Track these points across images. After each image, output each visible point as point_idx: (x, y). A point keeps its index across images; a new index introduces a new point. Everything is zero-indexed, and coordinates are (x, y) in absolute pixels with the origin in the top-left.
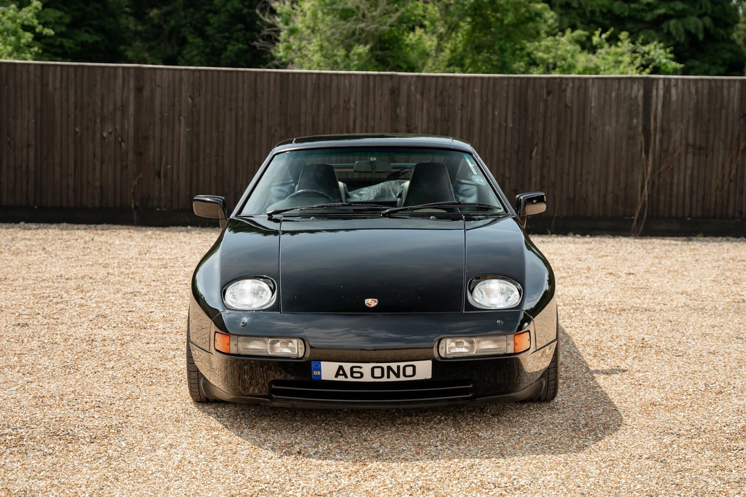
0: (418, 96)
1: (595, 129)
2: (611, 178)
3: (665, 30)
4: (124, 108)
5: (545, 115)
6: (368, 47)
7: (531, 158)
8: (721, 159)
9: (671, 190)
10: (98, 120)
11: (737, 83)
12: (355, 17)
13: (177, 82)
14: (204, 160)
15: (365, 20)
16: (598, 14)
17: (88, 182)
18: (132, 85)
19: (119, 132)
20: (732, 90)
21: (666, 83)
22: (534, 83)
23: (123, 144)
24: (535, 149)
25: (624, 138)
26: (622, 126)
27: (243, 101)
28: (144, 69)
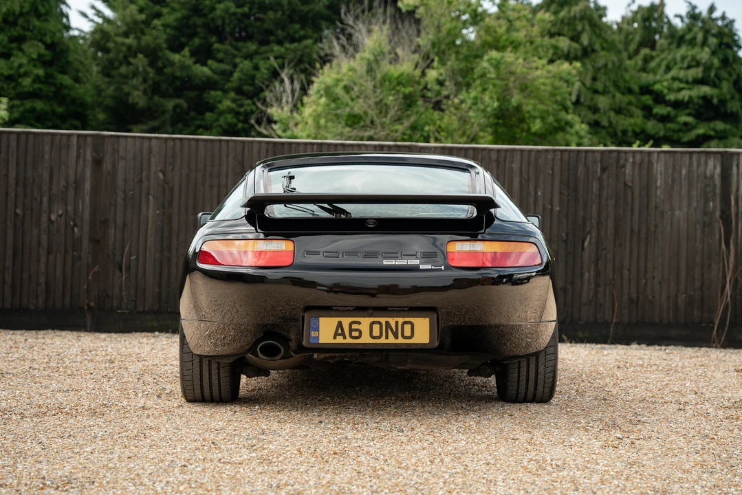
1: (662, 214)
4: (78, 184)
7: (583, 249)
10: (45, 200)
12: (362, 124)
13: (145, 153)
14: (177, 250)
15: (373, 127)
16: (630, 134)
17: (30, 277)
18: (89, 157)
19: (71, 213)
22: (586, 157)
23: (76, 230)
24: (588, 238)
25: (698, 226)
26: (695, 211)
27: (227, 176)
28: (104, 137)
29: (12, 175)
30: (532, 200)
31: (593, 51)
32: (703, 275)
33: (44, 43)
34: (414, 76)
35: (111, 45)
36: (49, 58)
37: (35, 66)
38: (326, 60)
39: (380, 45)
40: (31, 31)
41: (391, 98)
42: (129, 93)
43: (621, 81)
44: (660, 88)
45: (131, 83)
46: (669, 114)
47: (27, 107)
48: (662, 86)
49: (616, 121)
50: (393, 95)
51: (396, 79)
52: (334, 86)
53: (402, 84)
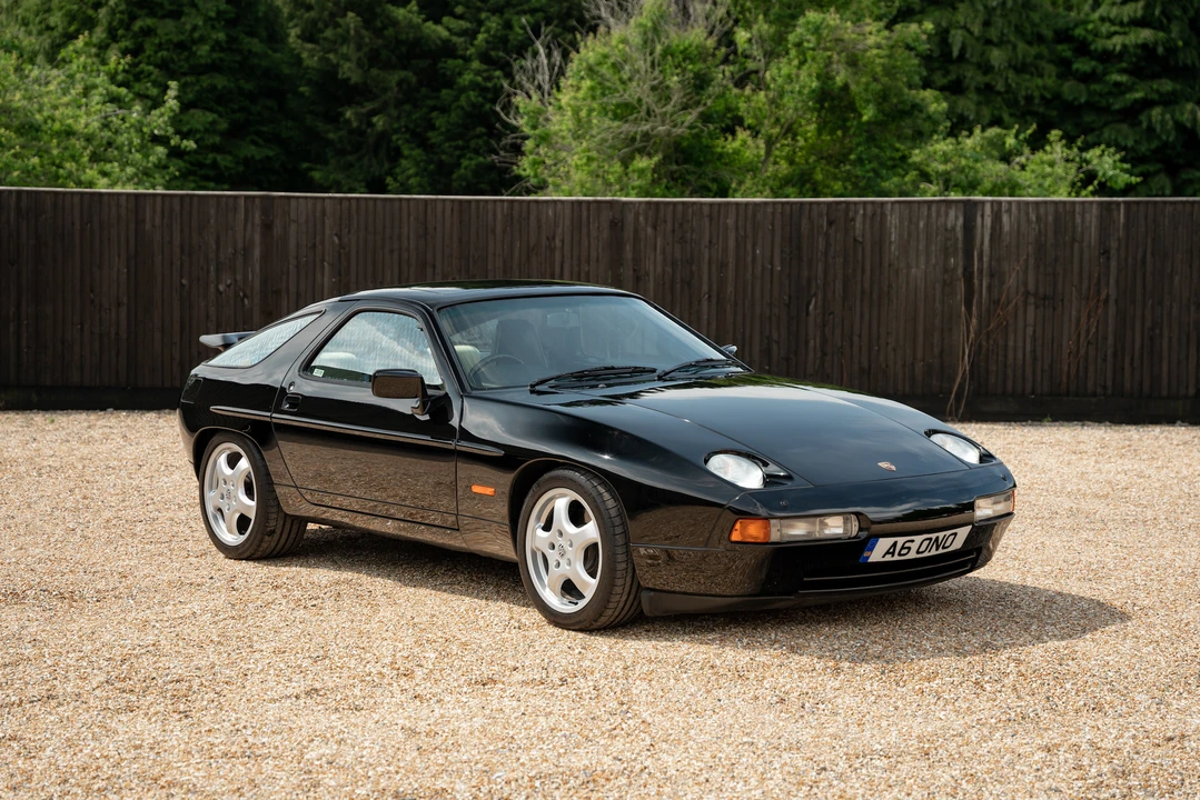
0: (649, 230)
1: (897, 272)
2: (920, 340)
3: (1145, 125)
4: (247, 251)
5: (826, 254)
6: (655, 159)
7: (808, 313)
8: (1074, 313)
9: (1006, 356)
10: (212, 269)
11: (1095, 206)
12: (635, 115)
13: (318, 214)
15: (650, 119)
18: (257, 220)
19: (240, 284)
20: (1087, 216)
21: (995, 209)
22: (810, 209)
23: (246, 301)
24: (813, 301)
25: (937, 285)
26: (934, 268)
27: (409, 240)
28: (274, 197)
29: (177, 242)
30: (749, 259)
32: (942, 339)
34: (704, 47)
36: (233, 15)
37: (213, 27)
38: (590, 25)
39: (659, 8)
41: (675, 78)
42: (338, 65)
43: (1027, 25)
44: (1083, 33)
45: (340, 51)
46: (1094, 71)
47: (205, 85)
48: (1086, 30)
49: (1017, 84)
50: (678, 75)
51: (681, 52)
52: (600, 64)
53: (690, 59)
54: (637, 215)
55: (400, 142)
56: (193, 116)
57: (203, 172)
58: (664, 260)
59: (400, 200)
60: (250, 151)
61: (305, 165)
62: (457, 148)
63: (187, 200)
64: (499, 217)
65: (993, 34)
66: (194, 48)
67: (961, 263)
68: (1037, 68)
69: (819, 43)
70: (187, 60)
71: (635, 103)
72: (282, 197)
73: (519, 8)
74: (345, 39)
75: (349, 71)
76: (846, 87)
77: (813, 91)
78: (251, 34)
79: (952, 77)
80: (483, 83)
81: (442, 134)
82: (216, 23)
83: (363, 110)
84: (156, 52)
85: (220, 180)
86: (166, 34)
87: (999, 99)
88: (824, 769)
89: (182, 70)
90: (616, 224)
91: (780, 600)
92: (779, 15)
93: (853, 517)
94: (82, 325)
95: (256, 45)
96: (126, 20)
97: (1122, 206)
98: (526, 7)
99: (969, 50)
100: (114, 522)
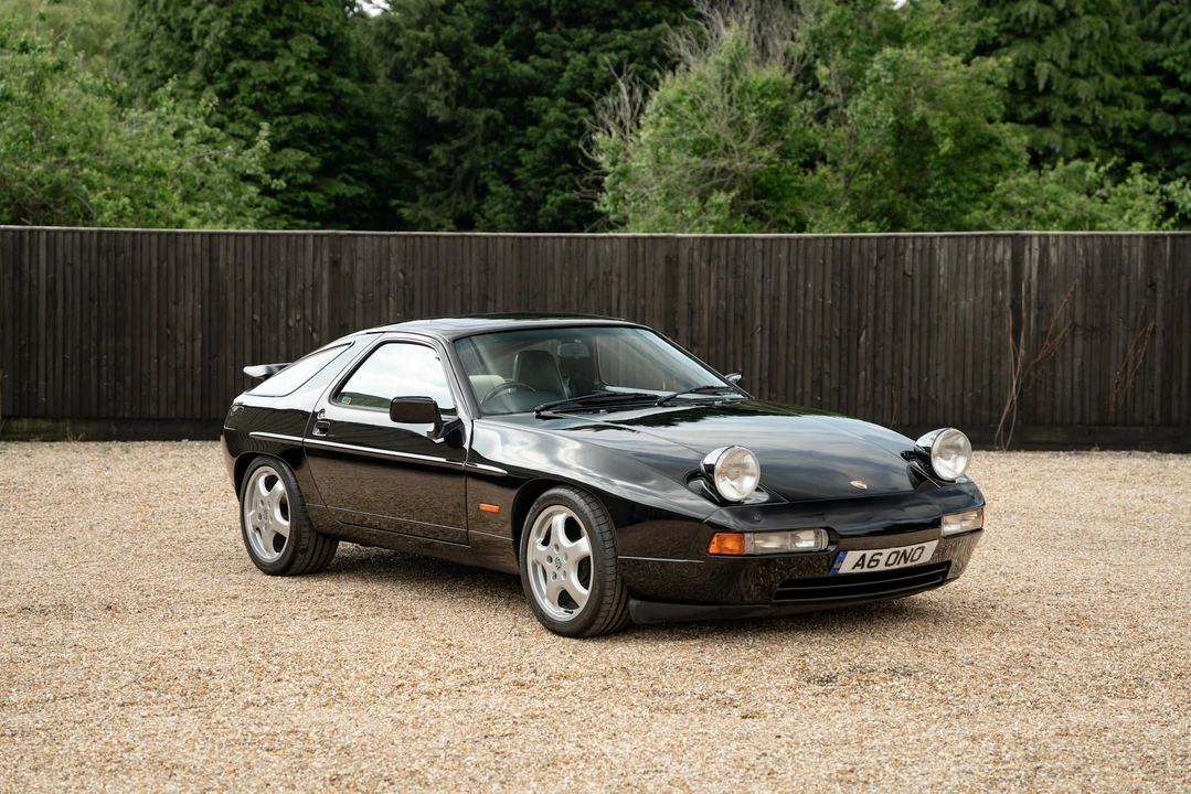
0: (703, 265)
1: (946, 305)
2: (969, 371)
4: (315, 287)
5: (877, 286)
6: (733, 194)
7: (858, 345)
8: (1121, 344)
9: (1054, 387)
10: (282, 304)
11: (1141, 239)
12: (714, 151)
13: (384, 252)
15: (728, 155)
18: (326, 259)
19: (309, 317)
20: (1134, 249)
21: (1043, 242)
22: (860, 244)
23: (315, 336)
24: (864, 333)
25: (986, 317)
26: (983, 302)
27: (471, 275)
28: (342, 236)
29: (248, 280)
30: (801, 292)
31: (1073, 15)
32: (991, 371)
33: (317, 37)
34: (782, 84)
35: (400, 41)
36: (325, 56)
37: (306, 68)
38: (670, 64)
39: (738, 46)
40: (301, 21)
41: (753, 115)
42: (426, 103)
43: (1115, 57)
44: (1172, 64)
45: (428, 90)
46: (1183, 102)
47: (297, 124)
48: (1175, 61)
49: (1104, 116)
50: (755, 111)
51: (759, 89)
52: (679, 101)
53: (767, 95)
54: (692, 249)
55: (487, 179)
56: (285, 155)
57: (295, 210)
58: (718, 293)
59: (462, 237)
60: (340, 188)
61: (395, 202)
62: (543, 184)
63: (259, 239)
64: (558, 253)
65: (1080, 66)
66: (287, 89)
67: (1009, 296)
68: (1125, 100)
69: (896, 78)
70: (280, 100)
71: (713, 138)
72: (349, 235)
73: (604, 46)
74: (433, 78)
75: (438, 109)
76: (923, 122)
77: (891, 126)
78: (343, 74)
79: (1039, 109)
80: (570, 121)
81: (528, 171)
82: (308, 64)
83: (448, 148)
84: (250, 93)
85: (311, 215)
86: (260, 76)
87: (1086, 131)
88: (765, 755)
89: (276, 110)
90: (671, 259)
91: (759, 609)
92: (857, 51)
93: (823, 531)
94: (159, 359)
95: (346, 85)
96: (222, 62)
97: (1168, 239)
98: (610, 45)
99: (1055, 82)
100: (167, 543)
